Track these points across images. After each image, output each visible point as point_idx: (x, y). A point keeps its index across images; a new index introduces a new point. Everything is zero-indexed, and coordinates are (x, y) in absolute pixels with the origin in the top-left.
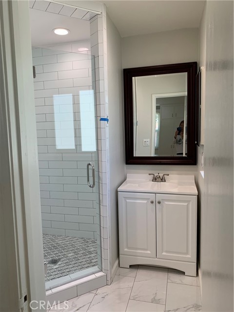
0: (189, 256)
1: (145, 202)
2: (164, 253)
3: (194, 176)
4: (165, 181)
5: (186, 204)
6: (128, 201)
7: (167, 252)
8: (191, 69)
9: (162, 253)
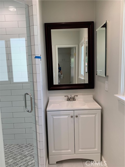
0: (96, 149)
1: (67, 117)
2: (80, 150)
3: (92, 96)
4: (75, 100)
5: (94, 116)
6: (54, 117)
7: (82, 149)
8: (90, 26)
9: (79, 150)
